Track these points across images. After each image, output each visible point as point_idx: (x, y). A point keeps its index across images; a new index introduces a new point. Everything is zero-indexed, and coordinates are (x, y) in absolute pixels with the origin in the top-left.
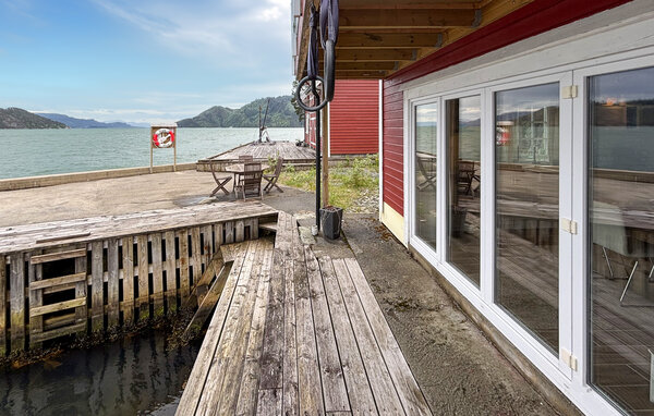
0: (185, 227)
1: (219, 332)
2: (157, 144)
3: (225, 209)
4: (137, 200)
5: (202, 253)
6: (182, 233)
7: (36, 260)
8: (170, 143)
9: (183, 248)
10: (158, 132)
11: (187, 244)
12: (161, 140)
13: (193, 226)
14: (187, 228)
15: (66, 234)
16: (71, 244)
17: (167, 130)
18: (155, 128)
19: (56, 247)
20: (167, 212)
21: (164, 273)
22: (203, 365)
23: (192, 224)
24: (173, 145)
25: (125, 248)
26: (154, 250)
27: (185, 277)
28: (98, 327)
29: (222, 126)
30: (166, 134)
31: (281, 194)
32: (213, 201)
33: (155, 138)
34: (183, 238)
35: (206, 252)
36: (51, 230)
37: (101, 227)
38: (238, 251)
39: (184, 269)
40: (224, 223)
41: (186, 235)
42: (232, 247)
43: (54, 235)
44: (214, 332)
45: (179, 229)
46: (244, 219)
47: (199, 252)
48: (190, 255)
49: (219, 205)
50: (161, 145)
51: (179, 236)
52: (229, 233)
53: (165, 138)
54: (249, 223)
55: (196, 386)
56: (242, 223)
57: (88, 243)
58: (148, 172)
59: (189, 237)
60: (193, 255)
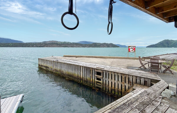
0: (124, 74)
1: (117, 104)
2: (130, 51)
3: (140, 73)
4: (119, 64)
5: (129, 83)
6: (123, 75)
7: (96, 70)
8: (134, 51)
9: (123, 79)
10: (130, 48)
11: (124, 79)
12: (131, 50)
13: (126, 74)
14: (125, 74)
15: (102, 67)
16: (100, 69)
17: (133, 47)
18: (129, 47)
19: (98, 69)
20: (123, 69)
21: (118, 84)
22: (108, 108)
23: (126, 73)
24: (135, 51)
25: (109, 74)
26: (116, 77)
27: (123, 88)
28: (104, 89)
29: (168, 47)
30: (132, 48)
31: (172, 75)
32: (138, 70)
33: (129, 49)
34: (124, 77)
35: (130, 83)
36: (100, 66)
37: (107, 68)
38: (139, 87)
39: (123, 85)
40: (136, 77)
41: (124, 76)
42: (138, 85)
43: (100, 67)
44: (116, 103)
45: (122, 74)
46: (144, 78)
47: (128, 82)
48: (125, 82)
49: (139, 71)
50: (131, 51)
51: (122, 76)
52: (138, 81)
53: (132, 49)
54: (146, 80)
55: (103, 110)
56: (143, 79)
57: (103, 70)
58: (127, 58)
59: (125, 77)
60: (126, 83)
